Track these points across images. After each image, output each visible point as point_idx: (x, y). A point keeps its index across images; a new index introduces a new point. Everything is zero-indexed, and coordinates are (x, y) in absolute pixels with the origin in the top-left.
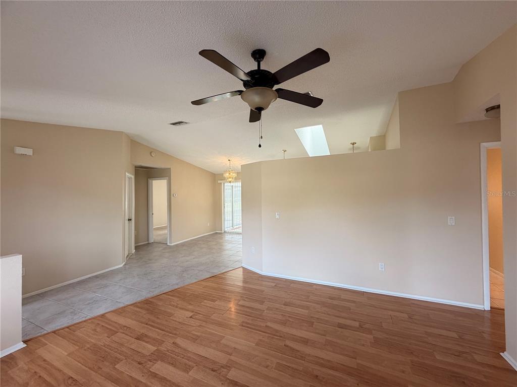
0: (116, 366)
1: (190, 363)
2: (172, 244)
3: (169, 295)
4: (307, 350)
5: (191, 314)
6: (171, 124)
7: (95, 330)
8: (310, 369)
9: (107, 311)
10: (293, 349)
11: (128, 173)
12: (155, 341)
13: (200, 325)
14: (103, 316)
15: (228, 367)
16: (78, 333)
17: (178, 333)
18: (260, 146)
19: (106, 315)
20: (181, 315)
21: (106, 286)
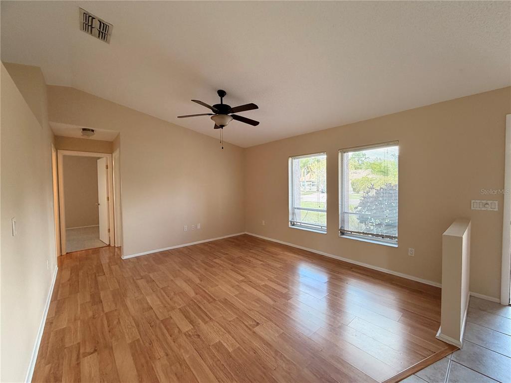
13: (250, 310)
17: (272, 309)
18: (223, 148)
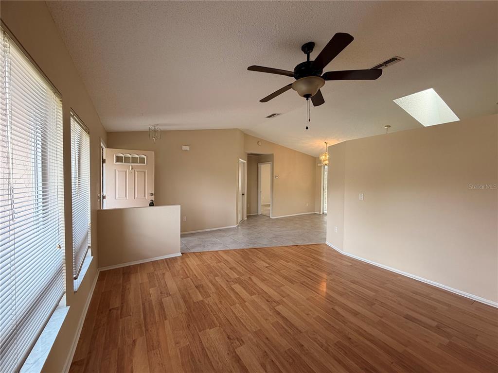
0: (216, 278)
1: (255, 291)
2: (273, 218)
3: (258, 250)
4: (352, 319)
5: (267, 265)
6: (268, 117)
7: (211, 257)
8: (347, 332)
9: (220, 250)
10: (338, 313)
11: (241, 159)
12: (239, 273)
14: (217, 251)
15: (278, 303)
16: (203, 256)
19: (219, 252)
20: (261, 264)
21: (223, 236)
